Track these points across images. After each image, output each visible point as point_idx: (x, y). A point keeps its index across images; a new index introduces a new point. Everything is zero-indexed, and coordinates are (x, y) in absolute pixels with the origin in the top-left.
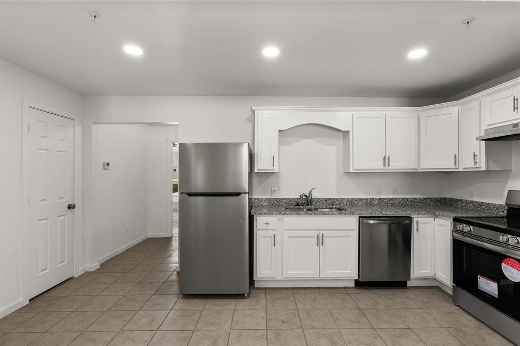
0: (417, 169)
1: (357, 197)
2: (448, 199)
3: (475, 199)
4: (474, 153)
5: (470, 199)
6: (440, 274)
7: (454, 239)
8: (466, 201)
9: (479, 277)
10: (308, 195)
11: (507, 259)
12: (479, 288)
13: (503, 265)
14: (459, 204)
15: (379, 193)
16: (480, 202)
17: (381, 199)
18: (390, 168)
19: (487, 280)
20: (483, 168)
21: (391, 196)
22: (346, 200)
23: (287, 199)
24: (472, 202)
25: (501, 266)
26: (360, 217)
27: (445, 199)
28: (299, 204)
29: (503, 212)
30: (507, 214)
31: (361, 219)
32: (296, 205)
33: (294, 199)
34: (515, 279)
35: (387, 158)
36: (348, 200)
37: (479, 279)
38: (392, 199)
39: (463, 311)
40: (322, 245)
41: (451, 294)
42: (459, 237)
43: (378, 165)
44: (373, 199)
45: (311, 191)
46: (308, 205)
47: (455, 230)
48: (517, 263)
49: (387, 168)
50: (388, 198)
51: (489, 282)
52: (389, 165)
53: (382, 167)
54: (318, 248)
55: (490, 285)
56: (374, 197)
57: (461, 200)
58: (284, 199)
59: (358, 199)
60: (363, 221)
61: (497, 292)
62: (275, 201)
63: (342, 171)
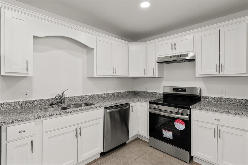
0: (127, 76)
1: (96, 94)
2: (136, 91)
3: (148, 91)
4: (153, 69)
5: (146, 91)
6: (141, 132)
7: (149, 113)
8: (144, 92)
9: (163, 130)
10: (61, 95)
11: (177, 120)
12: (163, 136)
13: (175, 123)
14: (141, 93)
15: (107, 91)
16: (151, 92)
17: (108, 94)
18: (116, 75)
19: (167, 132)
20: (157, 76)
21: (113, 92)
22: (89, 97)
23: (40, 100)
24: (147, 92)
25: (174, 124)
26: (104, 108)
27: (134, 91)
28: (53, 104)
29: (161, 96)
30: (163, 97)
31: (105, 109)
32: (50, 105)
33: (48, 100)
34: (181, 129)
35: (115, 69)
36: (90, 96)
37: (163, 132)
38: (114, 93)
39: (155, 149)
40: (80, 136)
41: (148, 142)
42: (152, 111)
43: (109, 73)
44: (105, 94)
45: (64, 92)
46: (61, 103)
47: (150, 108)
48: (182, 121)
49: (115, 75)
50: (112, 93)
51: (168, 132)
52: (116, 73)
53: (112, 74)
54: (76, 139)
55: (169, 134)
56: (105, 93)
57: (142, 92)
58: (38, 101)
59: (97, 95)
60: (107, 111)
61: (172, 136)
62: (28, 104)
63: (86, 77)
